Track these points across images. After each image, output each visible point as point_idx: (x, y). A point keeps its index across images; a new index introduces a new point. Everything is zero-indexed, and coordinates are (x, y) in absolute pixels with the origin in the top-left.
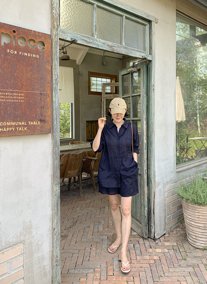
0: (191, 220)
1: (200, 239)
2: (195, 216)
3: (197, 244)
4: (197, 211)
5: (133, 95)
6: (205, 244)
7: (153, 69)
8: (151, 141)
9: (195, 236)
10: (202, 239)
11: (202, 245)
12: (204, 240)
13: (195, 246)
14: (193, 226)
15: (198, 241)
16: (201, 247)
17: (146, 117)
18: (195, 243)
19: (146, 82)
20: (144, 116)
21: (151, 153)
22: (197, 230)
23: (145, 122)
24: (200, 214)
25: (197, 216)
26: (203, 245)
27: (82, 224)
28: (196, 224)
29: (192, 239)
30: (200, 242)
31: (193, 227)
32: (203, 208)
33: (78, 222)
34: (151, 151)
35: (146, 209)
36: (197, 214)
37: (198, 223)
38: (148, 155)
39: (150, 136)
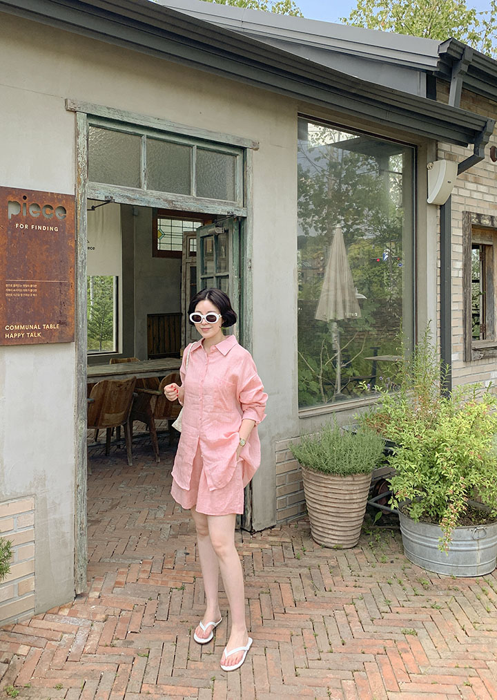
0: (315, 501)
1: (330, 532)
2: (321, 494)
3: (326, 540)
4: (323, 485)
5: (218, 274)
6: (339, 540)
7: (249, 231)
9: (322, 527)
10: (333, 532)
11: (333, 541)
12: (337, 533)
13: (323, 543)
14: (318, 511)
15: (327, 536)
16: (333, 545)
18: (322, 539)
19: (238, 253)
22: (325, 517)
24: (328, 490)
25: (324, 494)
26: (336, 542)
28: (322, 509)
29: (317, 532)
30: (330, 536)
31: (319, 513)
32: (332, 478)
36: (324, 490)
37: (325, 506)
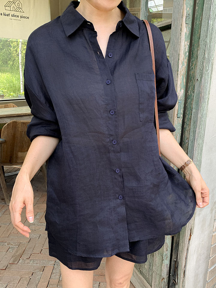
8: (199, 93)
17: (191, 12)
20: (185, 7)
21: (195, 128)
23: (185, 31)
27: (30, 261)
33: (25, 257)
34: (195, 122)
35: (167, 262)
38: (186, 134)
39: (198, 76)
